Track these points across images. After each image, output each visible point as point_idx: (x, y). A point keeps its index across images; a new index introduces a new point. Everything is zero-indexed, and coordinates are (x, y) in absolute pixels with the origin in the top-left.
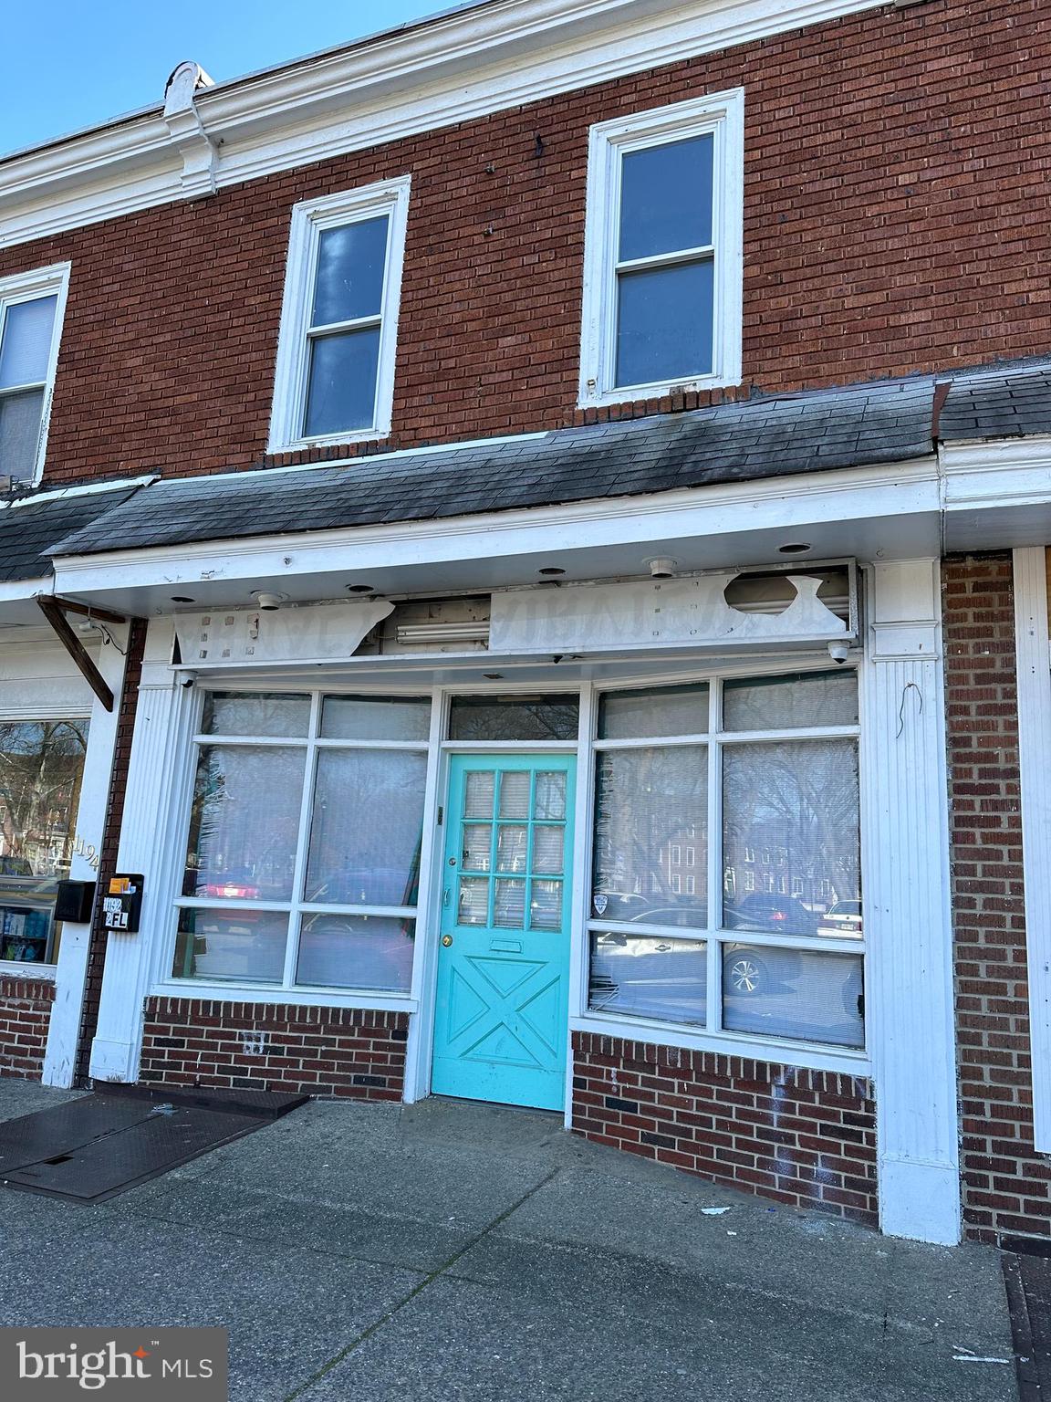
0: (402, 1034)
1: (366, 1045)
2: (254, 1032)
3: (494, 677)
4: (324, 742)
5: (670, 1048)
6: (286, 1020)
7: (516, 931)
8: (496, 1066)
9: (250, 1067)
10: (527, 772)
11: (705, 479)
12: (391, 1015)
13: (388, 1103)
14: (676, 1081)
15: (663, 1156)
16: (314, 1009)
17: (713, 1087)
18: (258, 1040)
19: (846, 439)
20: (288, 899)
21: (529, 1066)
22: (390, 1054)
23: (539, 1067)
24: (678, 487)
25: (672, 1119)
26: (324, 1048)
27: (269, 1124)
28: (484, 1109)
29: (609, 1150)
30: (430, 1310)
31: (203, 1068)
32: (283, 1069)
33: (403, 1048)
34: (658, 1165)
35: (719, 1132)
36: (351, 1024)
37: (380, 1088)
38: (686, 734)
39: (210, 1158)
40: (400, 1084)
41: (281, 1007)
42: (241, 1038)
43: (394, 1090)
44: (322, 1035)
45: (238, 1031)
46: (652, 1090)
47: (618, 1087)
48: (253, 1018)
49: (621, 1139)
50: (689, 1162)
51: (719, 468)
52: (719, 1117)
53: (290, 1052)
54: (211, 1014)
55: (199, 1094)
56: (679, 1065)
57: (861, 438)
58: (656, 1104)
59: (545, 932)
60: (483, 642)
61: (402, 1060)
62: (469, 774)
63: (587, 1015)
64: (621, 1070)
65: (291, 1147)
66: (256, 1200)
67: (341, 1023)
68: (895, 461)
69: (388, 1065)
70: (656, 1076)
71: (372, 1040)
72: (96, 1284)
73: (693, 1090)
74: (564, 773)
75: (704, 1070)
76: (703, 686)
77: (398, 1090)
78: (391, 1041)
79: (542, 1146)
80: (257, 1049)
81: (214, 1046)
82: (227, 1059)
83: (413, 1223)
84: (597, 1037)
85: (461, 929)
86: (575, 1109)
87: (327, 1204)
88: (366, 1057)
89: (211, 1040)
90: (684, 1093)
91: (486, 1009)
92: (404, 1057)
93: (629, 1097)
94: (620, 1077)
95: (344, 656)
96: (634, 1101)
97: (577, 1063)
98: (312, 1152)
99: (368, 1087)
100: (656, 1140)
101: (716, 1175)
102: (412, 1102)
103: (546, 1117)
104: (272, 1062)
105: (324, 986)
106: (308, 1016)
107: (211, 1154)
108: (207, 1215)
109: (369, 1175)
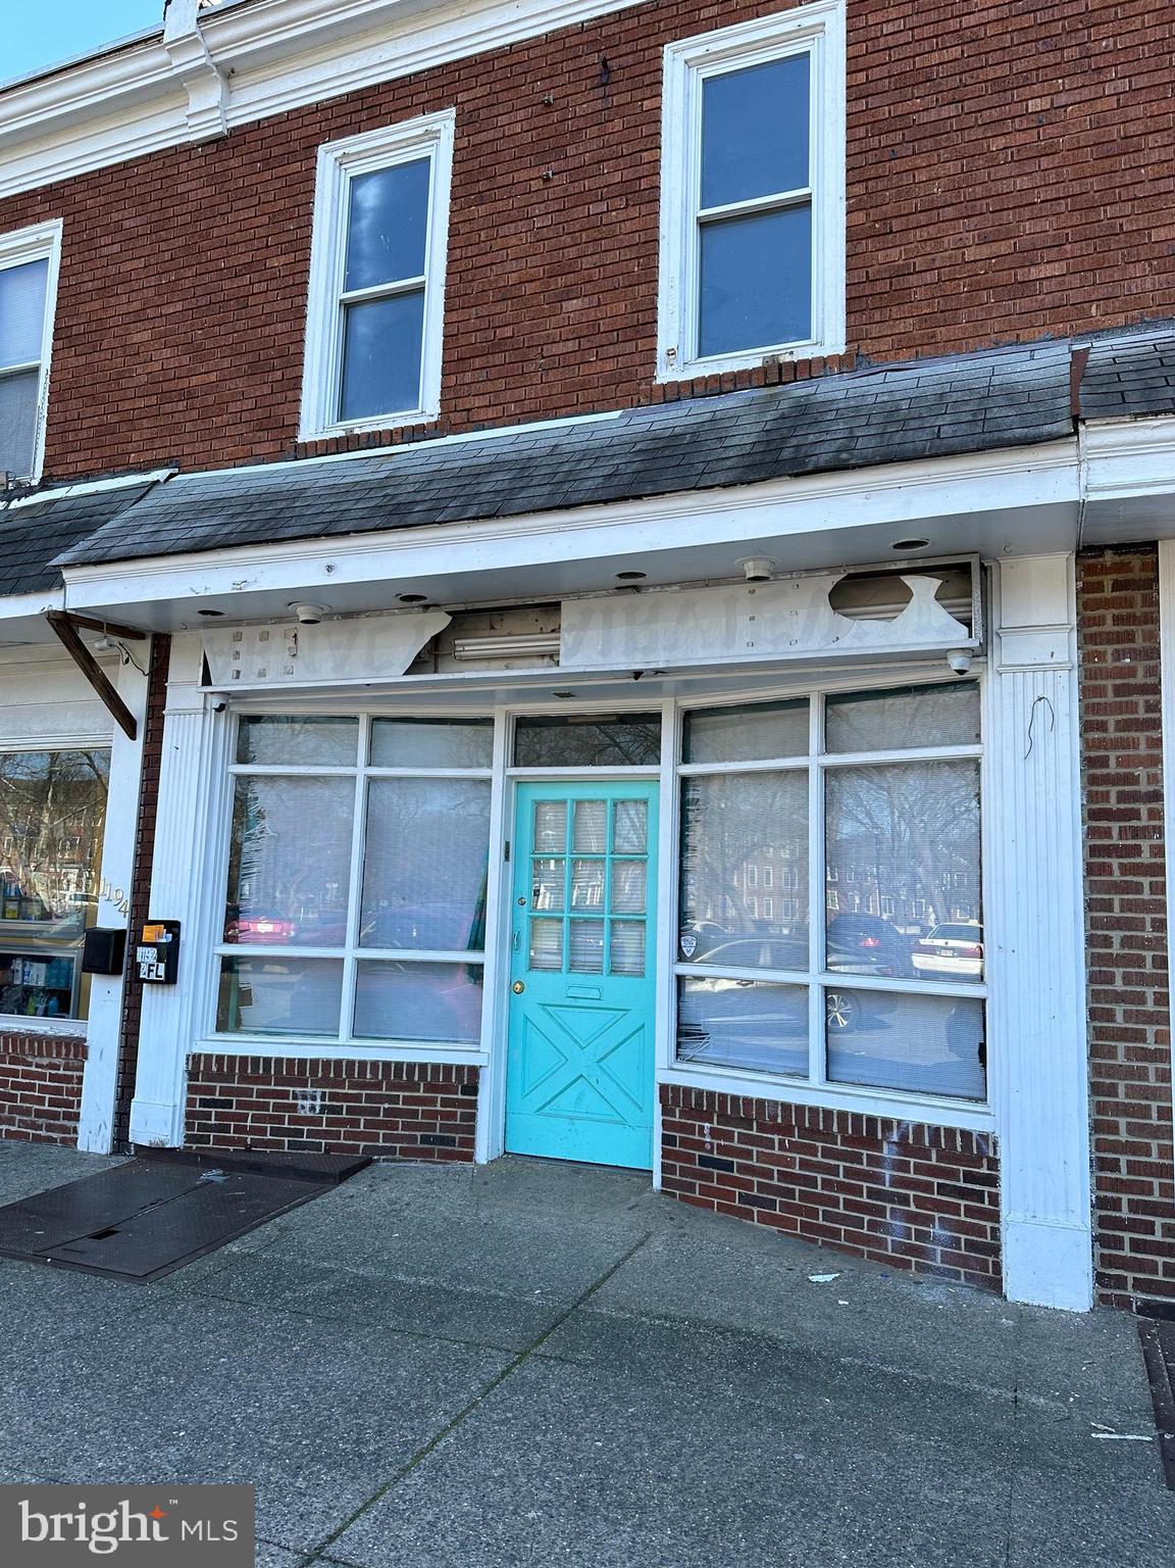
0: (473, 1089)
1: (433, 1101)
2: (309, 1090)
3: (565, 695)
4: (374, 771)
5: (769, 1101)
6: (344, 1076)
7: (595, 976)
8: (575, 1122)
9: (306, 1128)
10: (604, 801)
11: (810, 467)
12: (460, 1068)
13: (458, 1164)
14: (776, 1138)
15: (763, 1219)
16: (375, 1064)
17: (817, 1144)
18: (314, 1098)
19: (970, 418)
20: (342, 944)
21: (611, 1122)
22: (459, 1111)
23: (623, 1122)
24: (779, 476)
25: (772, 1178)
26: (386, 1106)
27: (330, 1190)
28: (565, 1169)
29: (703, 1212)
30: (522, 1394)
31: (254, 1130)
32: (342, 1130)
33: (473, 1104)
34: (757, 1228)
35: (825, 1192)
36: (416, 1079)
37: (450, 1148)
38: (786, 756)
39: (269, 1229)
40: (471, 1143)
41: (338, 1062)
42: (295, 1097)
43: (465, 1150)
44: (384, 1092)
45: (291, 1089)
46: (750, 1148)
47: (712, 1144)
48: (308, 1075)
49: (716, 1201)
50: (792, 1224)
51: (824, 454)
52: (825, 1176)
53: (350, 1110)
54: (261, 1072)
55: (251, 1158)
56: (779, 1121)
57: (988, 416)
58: (754, 1163)
59: (626, 976)
60: (552, 656)
61: (473, 1117)
62: (538, 804)
63: (675, 1066)
64: (715, 1125)
65: (356, 1215)
66: (324, 1274)
67: (405, 1078)
68: (1029, 444)
69: (458, 1122)
70: (754, 1132)
71: (440, 1096)
72: (158, 1372)
73: (795, 1147)
74: (645, 802)
75: (807, 1125)
76: (803, 702)
77: (469, 1150)
78: (460, 1096)
79: (630, 1209)
80: (313, 1108)
81: (265, 1106)
82: (281, 1120)
83: (496, 1297)
84: (687, 1091)
85: (534, 974)
86: (665, 1168)
87: (401, 1277)
88: (433, 1115)
89: (261, 1100)
90: (786, 1150)
91: (564, 1061)
92: (475, 1114)
93: (724, 1155)
94: (714, 1133)
95: (395, 674)
96: (730, 1159)
97: (666, 1118)
98: (380, 1221)
99: (437, 1147)
100: (755, 1201)
101: (821, 1238)
102: (485, 1163)
103: (632, 1176)
104: (330, 1122)
105: (385, 1039)
106: (368, 1071)
107: (269, 1224)
108: (271, 1293)
109: (443, 1244)
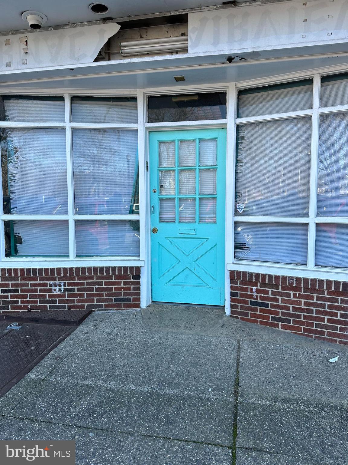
0: (138, 277)
1: (119, 283)
2: (57, 282)
4: (75, 125)
5: (289, 277)
6: (75, 275)
7: (192, 224)
8: (185, 287)
9: (57, 299)
10: (194, 141)
12: (131, 268)
13: (133, 310)
14: (292, 293)
15: (283, 327)
16: (90, 269)
17: (314, 295)
18: (60, 286)
20: (66, 213)
21: (202, 286)
22: (132, 286)
25: (289, 310)
26: (97, 287)
27: (75, 330)
28: (182, 308)
29: (254, 325)
31: (31, 302)
32: (76, 299)
33: (139, 283)
34: (281, 331)
35: (317, 316)
36: (111, 274)
37: (129, 303)
38: (297, 110)
40: (138, 300)
41: (71, 269)
42: (50, 285)
43: (136, 303)
44: (95, 280)
45: (48, 282)
46: (278, 297)
47: (257, 296)
48: (56, 275)
49: (259, 320)
50: (300, 329)
52: (317, 309)
53: (79, 290)
54: (32, 275)
55: (33, 316)
56: (294, 285)
58: (280, 303)
59: (208, 223)
60: (185, 50)
61: (139, 289)
62: (160, 143)
63: (235, 262)
64: (259, 288)
67: (105, 274)
69: (132, 291)
70: (280, 290)
71: (122, 281)
73: (301, 296)
74: (215, 140)
75: (309, 287)
77: (138, 303)
78: (132, 280)
80: (60, 290)
81: (36, 291)
82: (45, 296)
84: (244, 273)
85: (164, 224)
86: (232, 306)
88: (120, 289)
89: (33, 288)
90: (297, 298)
91: (178, 261)
92: (139, 288)
93: (264, 300)
94: (258, 291)
95: (89, 62)
96: (267, 302)
97: (232, 285)
98: (106, 347)
99: (122, 303)
100: (280, 320)
101: (314, 335)
102: (145, 307)
104: (69, 296)
105: (93, 256)
106: (87, 272)
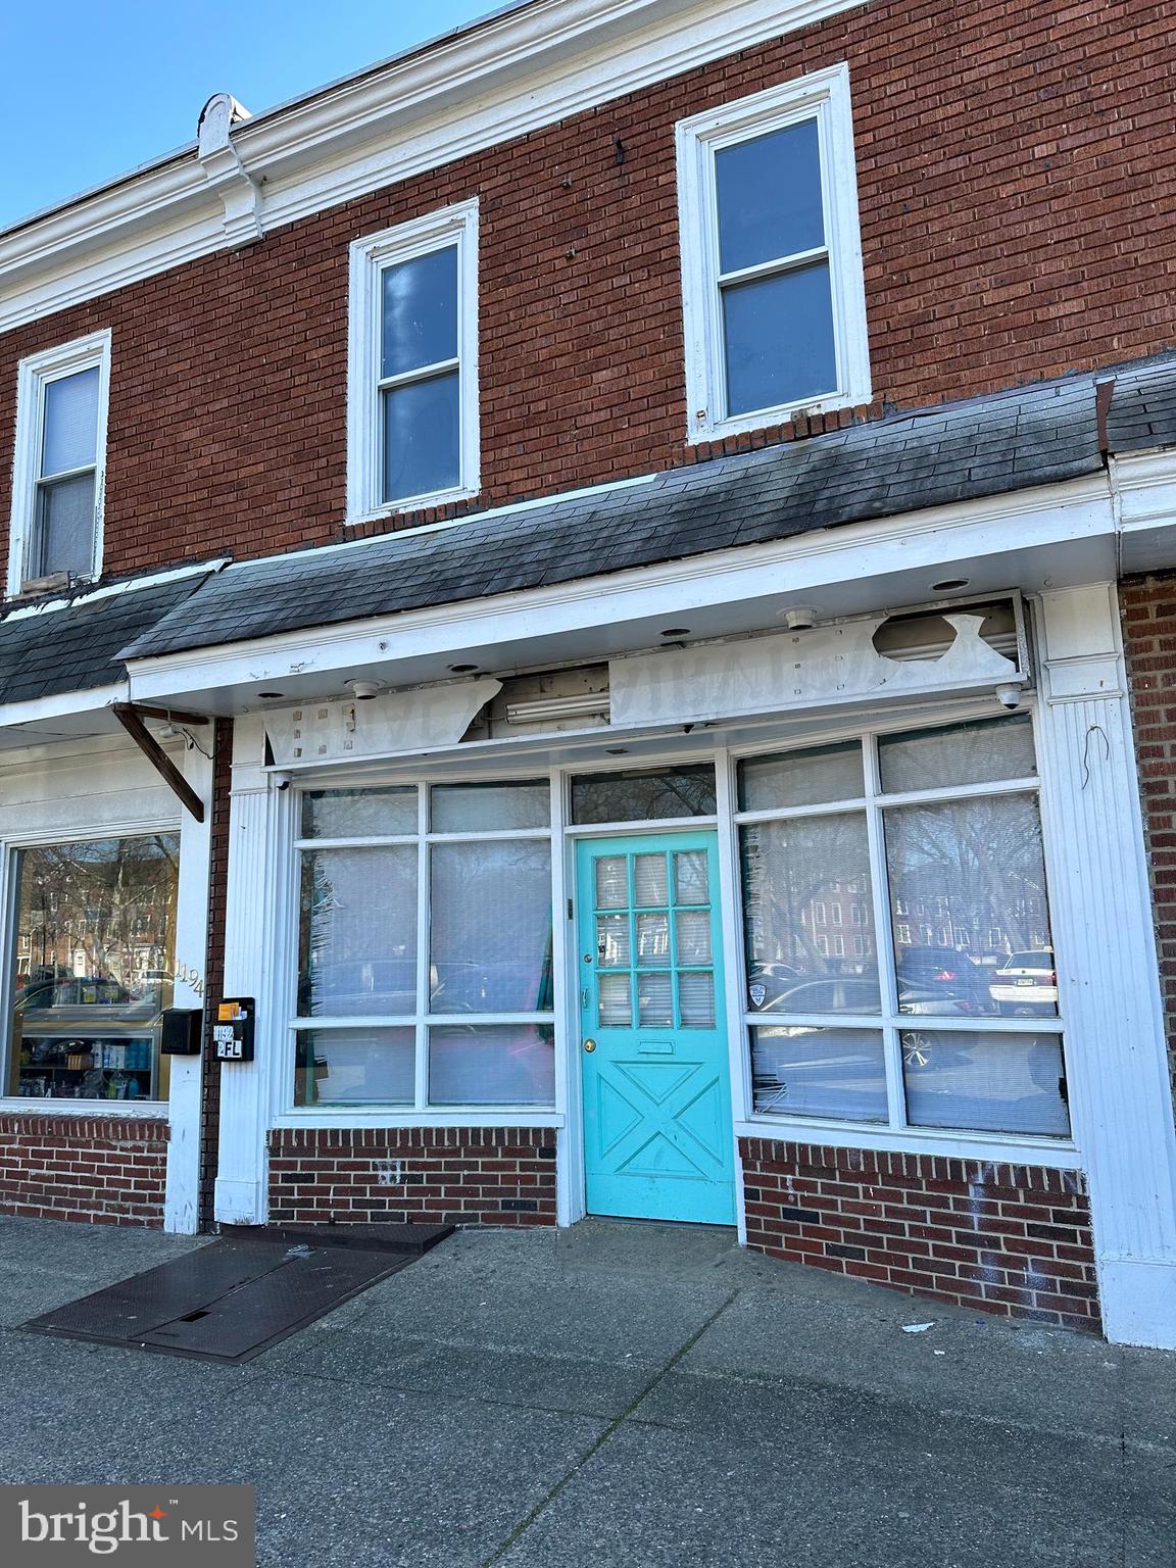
0: (551, 1152)
1: (512, 1166)
2: (389, 1160)
3: (618, 752)
4: (436, 838)
5: (851, 1150)
6: (422, 1145)
7: (666, 1030)
8: (656, 1180)
9: (387, 1199)
10: (663, 854)
11: (844, 518)
12: (537, 1131)
13: (541, 1229)
14: (860, 1186)
15: (852, 1269)
16: (452, 1131)
17: (902, 1190)
18: (394, 1168)
19: (1000, 458)
20: (413, 1012)
21: (692, 1178)
22: (538, 1174)
23: (704, 1178)
24: (814, 529)
25: (859, 1228)
26: (466, 1173)
27: (416, 1261)
28: (649, 1229)
29: (790, 1265)
30: (619, 1462)
31: (337, 1203)
32: (424, 1199)
33: (552, 1167)
34: (847, 1278)
35: (913, 1239)
36: (494, 1143)
37: (532, 1213)
38: (839, 800)
39: (356, 1303)
40: (552, 1207)
41: (416, 1131)
42: (375, 1168)
43: (547, 1213)
44: (462, 1159)
45: (371, 1160)
46: (834, 1197)
47: (795, 1196)
48: (386, 1145)
49: (803, 1253)
50: (882, 1273)
51: (857, 509)
52: (912, 1223)
53: (430, 1179)
54: (340, 1144)
55: (337, 1232)
56: (862, 1168)
57: (1017, 456)
58: (839, 1213)
59: (697, 1029)
60: (603, 715)
61: (552, 1180)
62: (598, 861)
63: (752, 1119)
64: (798, 1177)
65: (441, 1285)
66: (414, 1347)
67: (482, 1144)
68: (1060, 481)
69: (538, 1186)
70: (837, 1182)
71: (518, 1160)
72: (256, 1454)
73: (879, 1195)
74: (700, 852)
75: (890, 1172)
76: (855, 744)
77: (551, 1214)
78: (538, 1159)
79: (716, 1266)
80: (393, 1178)
81: (346, 1179)
82: (362, 1191)
83: (588, 1363)
84: (767, 1143)
85: (605, 1031)
86: (749, 1223)
87: (491, 1347)
88: (513, 1179)
89: (342, 1172)
90: (870, 1198)
91: (640, 1118)
92: (554, 1177)
93: (809, 1206)
94: (797, 1185)
95: (451, 743)
96: (814, 1210)
97: (747, 1172)
98: (466, 1290)
99: (519, 1212)
100: (843, 1251)
101: (912, 1287)
102: (568, 1226)
103: (717, 1232)
104: (411, 1192)
105: (461, 1104)
106: (446, 1138)
107: (357, 1299)
108: (363, 1368)
109: (531, 1311)
